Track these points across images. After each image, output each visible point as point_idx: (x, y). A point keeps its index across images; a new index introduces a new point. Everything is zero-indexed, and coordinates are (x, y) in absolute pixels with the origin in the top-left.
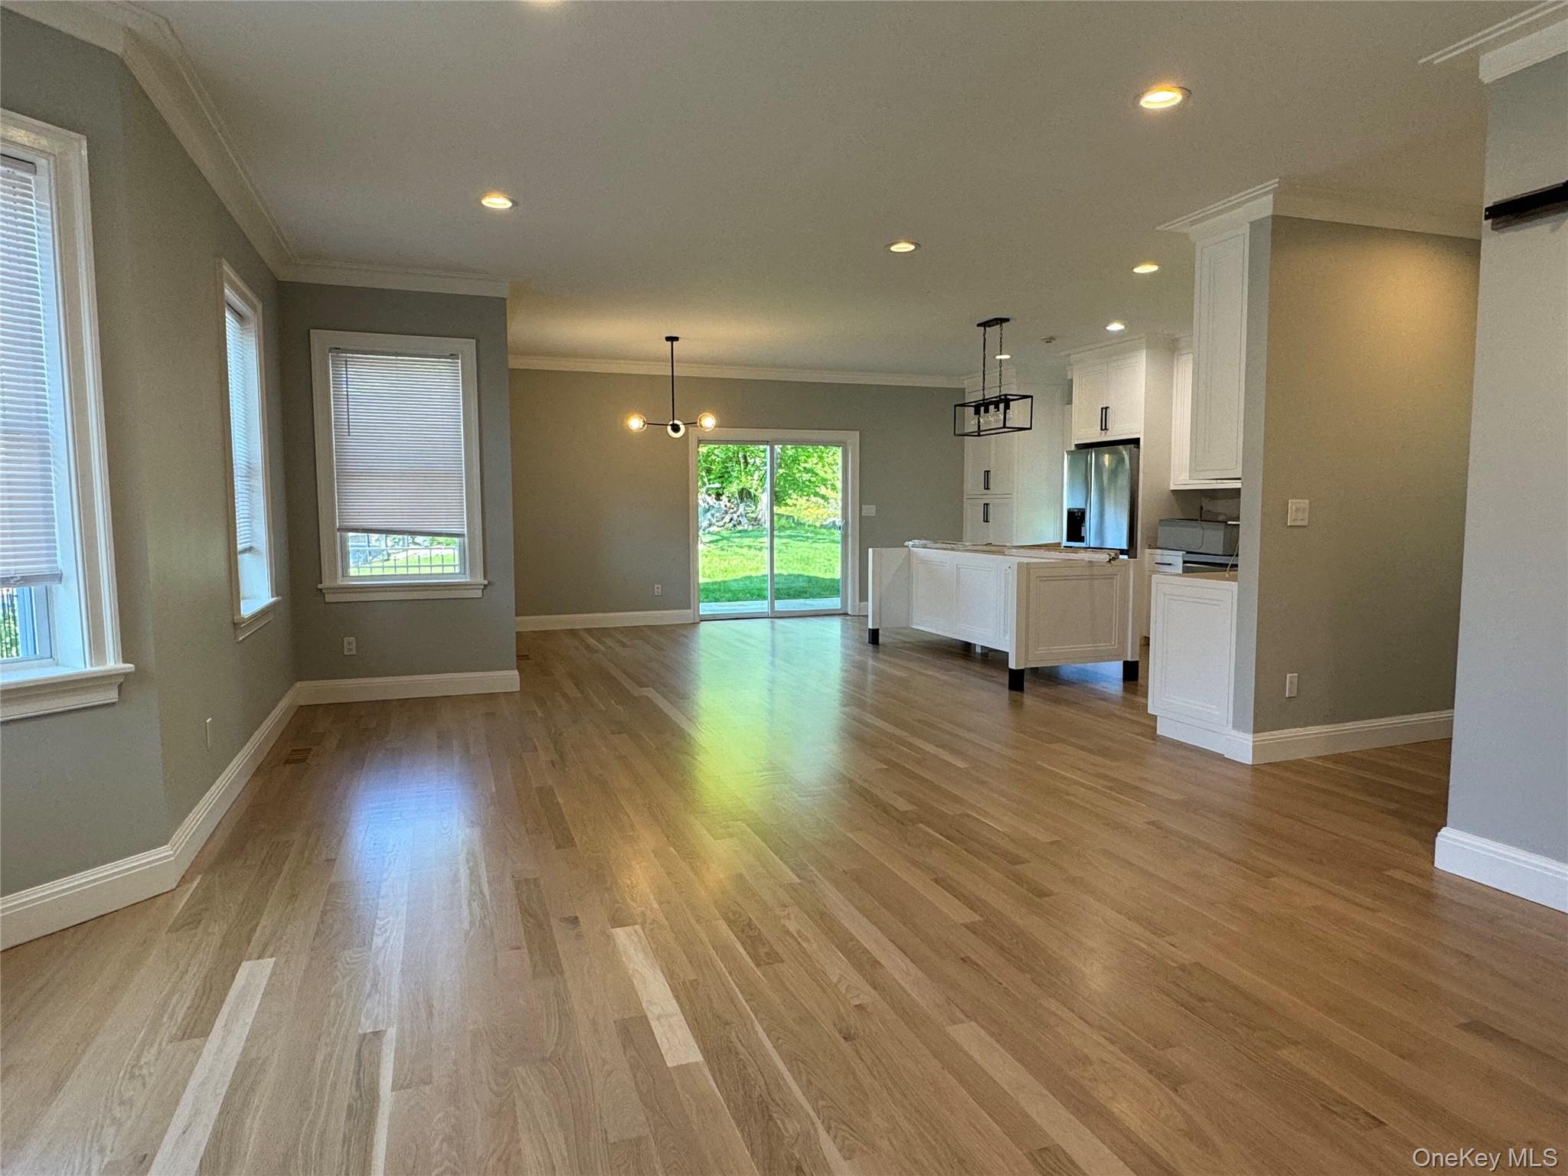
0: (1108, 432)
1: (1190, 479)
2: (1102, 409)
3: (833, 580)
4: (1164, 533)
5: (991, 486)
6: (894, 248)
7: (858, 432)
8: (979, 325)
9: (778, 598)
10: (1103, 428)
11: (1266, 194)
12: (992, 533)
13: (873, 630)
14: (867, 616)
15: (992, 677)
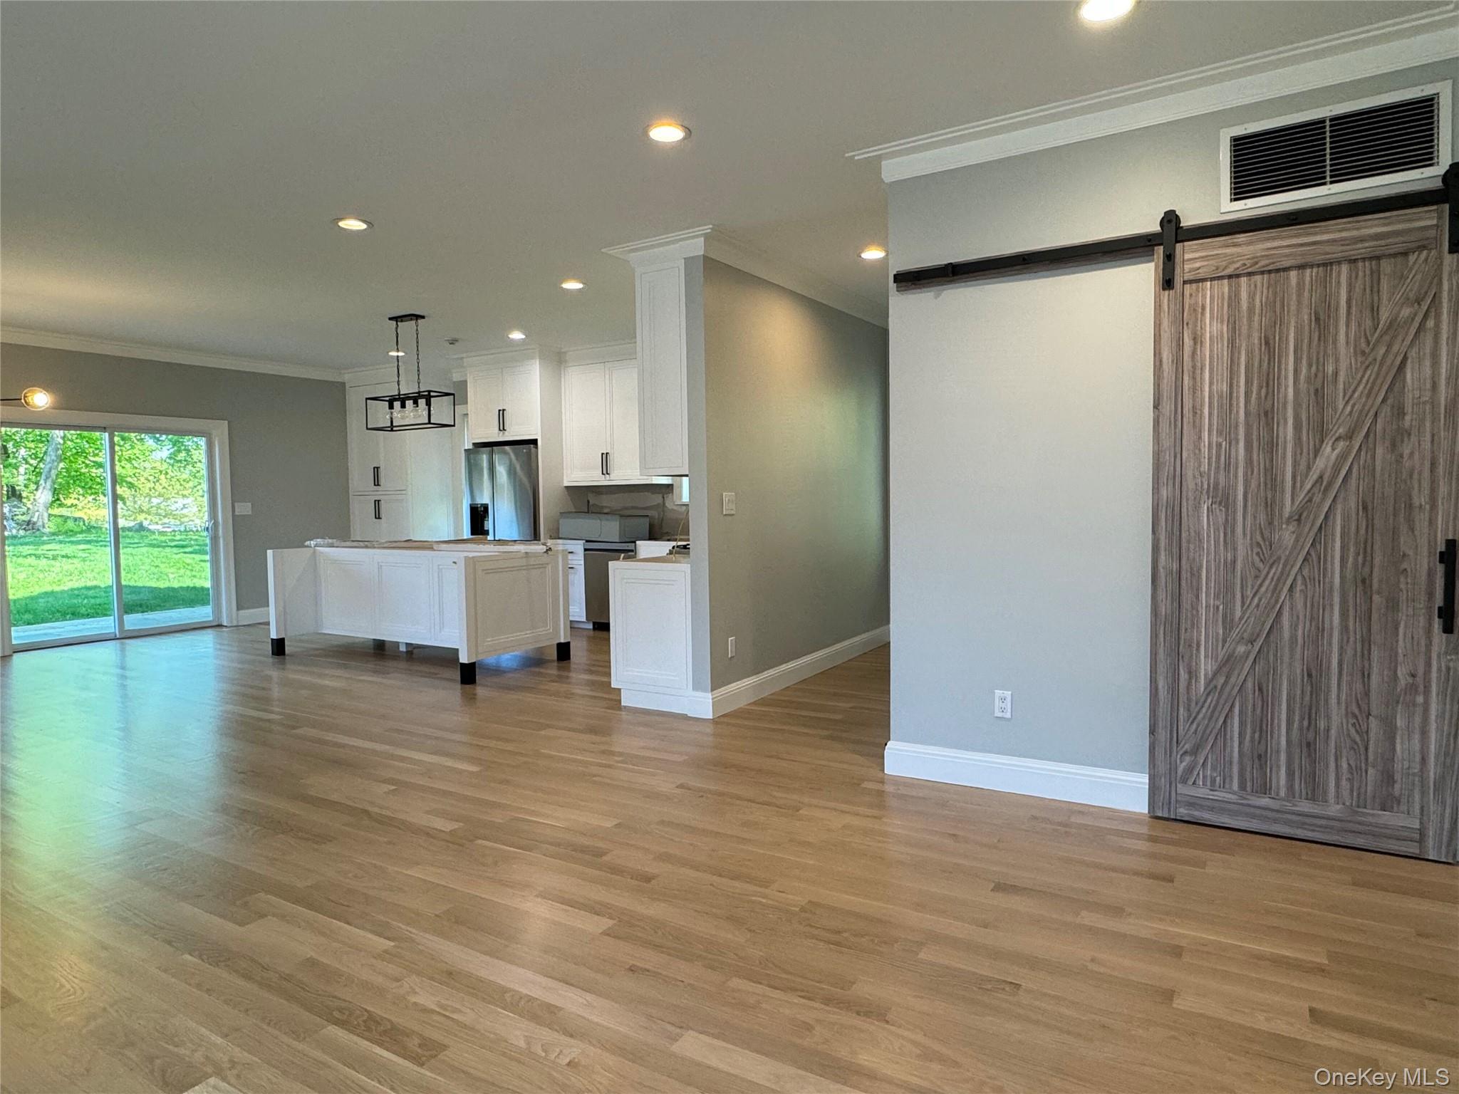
0: (506, 432)
1: (641, 475)
2: (499, 410)
3: (203, 589)
4: (567, 525)
5: (382, 481)
6: (342, 224)
7: (226, 422)
8: (390, 319)
9: (127, 613)
10: (501, 428)
11: (697, 236)
12: (384, 529)
13: (277, 640)
14: (268, 624)
15: (436, 674)
